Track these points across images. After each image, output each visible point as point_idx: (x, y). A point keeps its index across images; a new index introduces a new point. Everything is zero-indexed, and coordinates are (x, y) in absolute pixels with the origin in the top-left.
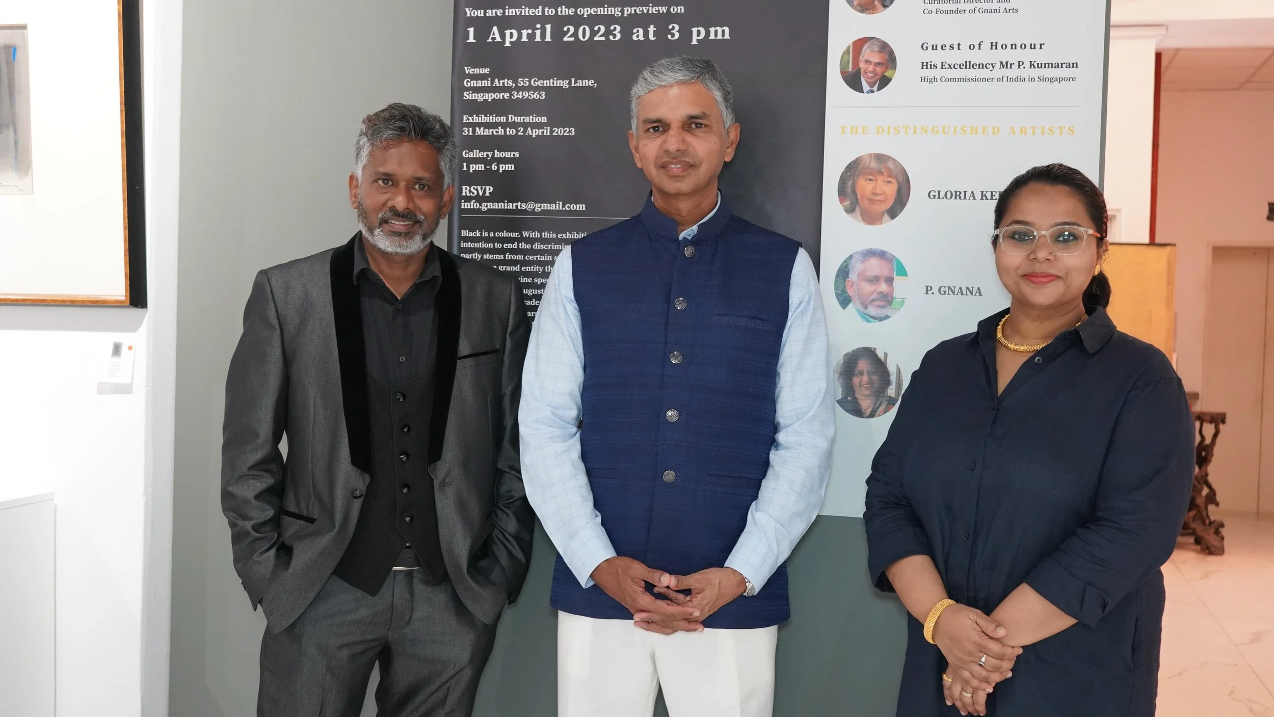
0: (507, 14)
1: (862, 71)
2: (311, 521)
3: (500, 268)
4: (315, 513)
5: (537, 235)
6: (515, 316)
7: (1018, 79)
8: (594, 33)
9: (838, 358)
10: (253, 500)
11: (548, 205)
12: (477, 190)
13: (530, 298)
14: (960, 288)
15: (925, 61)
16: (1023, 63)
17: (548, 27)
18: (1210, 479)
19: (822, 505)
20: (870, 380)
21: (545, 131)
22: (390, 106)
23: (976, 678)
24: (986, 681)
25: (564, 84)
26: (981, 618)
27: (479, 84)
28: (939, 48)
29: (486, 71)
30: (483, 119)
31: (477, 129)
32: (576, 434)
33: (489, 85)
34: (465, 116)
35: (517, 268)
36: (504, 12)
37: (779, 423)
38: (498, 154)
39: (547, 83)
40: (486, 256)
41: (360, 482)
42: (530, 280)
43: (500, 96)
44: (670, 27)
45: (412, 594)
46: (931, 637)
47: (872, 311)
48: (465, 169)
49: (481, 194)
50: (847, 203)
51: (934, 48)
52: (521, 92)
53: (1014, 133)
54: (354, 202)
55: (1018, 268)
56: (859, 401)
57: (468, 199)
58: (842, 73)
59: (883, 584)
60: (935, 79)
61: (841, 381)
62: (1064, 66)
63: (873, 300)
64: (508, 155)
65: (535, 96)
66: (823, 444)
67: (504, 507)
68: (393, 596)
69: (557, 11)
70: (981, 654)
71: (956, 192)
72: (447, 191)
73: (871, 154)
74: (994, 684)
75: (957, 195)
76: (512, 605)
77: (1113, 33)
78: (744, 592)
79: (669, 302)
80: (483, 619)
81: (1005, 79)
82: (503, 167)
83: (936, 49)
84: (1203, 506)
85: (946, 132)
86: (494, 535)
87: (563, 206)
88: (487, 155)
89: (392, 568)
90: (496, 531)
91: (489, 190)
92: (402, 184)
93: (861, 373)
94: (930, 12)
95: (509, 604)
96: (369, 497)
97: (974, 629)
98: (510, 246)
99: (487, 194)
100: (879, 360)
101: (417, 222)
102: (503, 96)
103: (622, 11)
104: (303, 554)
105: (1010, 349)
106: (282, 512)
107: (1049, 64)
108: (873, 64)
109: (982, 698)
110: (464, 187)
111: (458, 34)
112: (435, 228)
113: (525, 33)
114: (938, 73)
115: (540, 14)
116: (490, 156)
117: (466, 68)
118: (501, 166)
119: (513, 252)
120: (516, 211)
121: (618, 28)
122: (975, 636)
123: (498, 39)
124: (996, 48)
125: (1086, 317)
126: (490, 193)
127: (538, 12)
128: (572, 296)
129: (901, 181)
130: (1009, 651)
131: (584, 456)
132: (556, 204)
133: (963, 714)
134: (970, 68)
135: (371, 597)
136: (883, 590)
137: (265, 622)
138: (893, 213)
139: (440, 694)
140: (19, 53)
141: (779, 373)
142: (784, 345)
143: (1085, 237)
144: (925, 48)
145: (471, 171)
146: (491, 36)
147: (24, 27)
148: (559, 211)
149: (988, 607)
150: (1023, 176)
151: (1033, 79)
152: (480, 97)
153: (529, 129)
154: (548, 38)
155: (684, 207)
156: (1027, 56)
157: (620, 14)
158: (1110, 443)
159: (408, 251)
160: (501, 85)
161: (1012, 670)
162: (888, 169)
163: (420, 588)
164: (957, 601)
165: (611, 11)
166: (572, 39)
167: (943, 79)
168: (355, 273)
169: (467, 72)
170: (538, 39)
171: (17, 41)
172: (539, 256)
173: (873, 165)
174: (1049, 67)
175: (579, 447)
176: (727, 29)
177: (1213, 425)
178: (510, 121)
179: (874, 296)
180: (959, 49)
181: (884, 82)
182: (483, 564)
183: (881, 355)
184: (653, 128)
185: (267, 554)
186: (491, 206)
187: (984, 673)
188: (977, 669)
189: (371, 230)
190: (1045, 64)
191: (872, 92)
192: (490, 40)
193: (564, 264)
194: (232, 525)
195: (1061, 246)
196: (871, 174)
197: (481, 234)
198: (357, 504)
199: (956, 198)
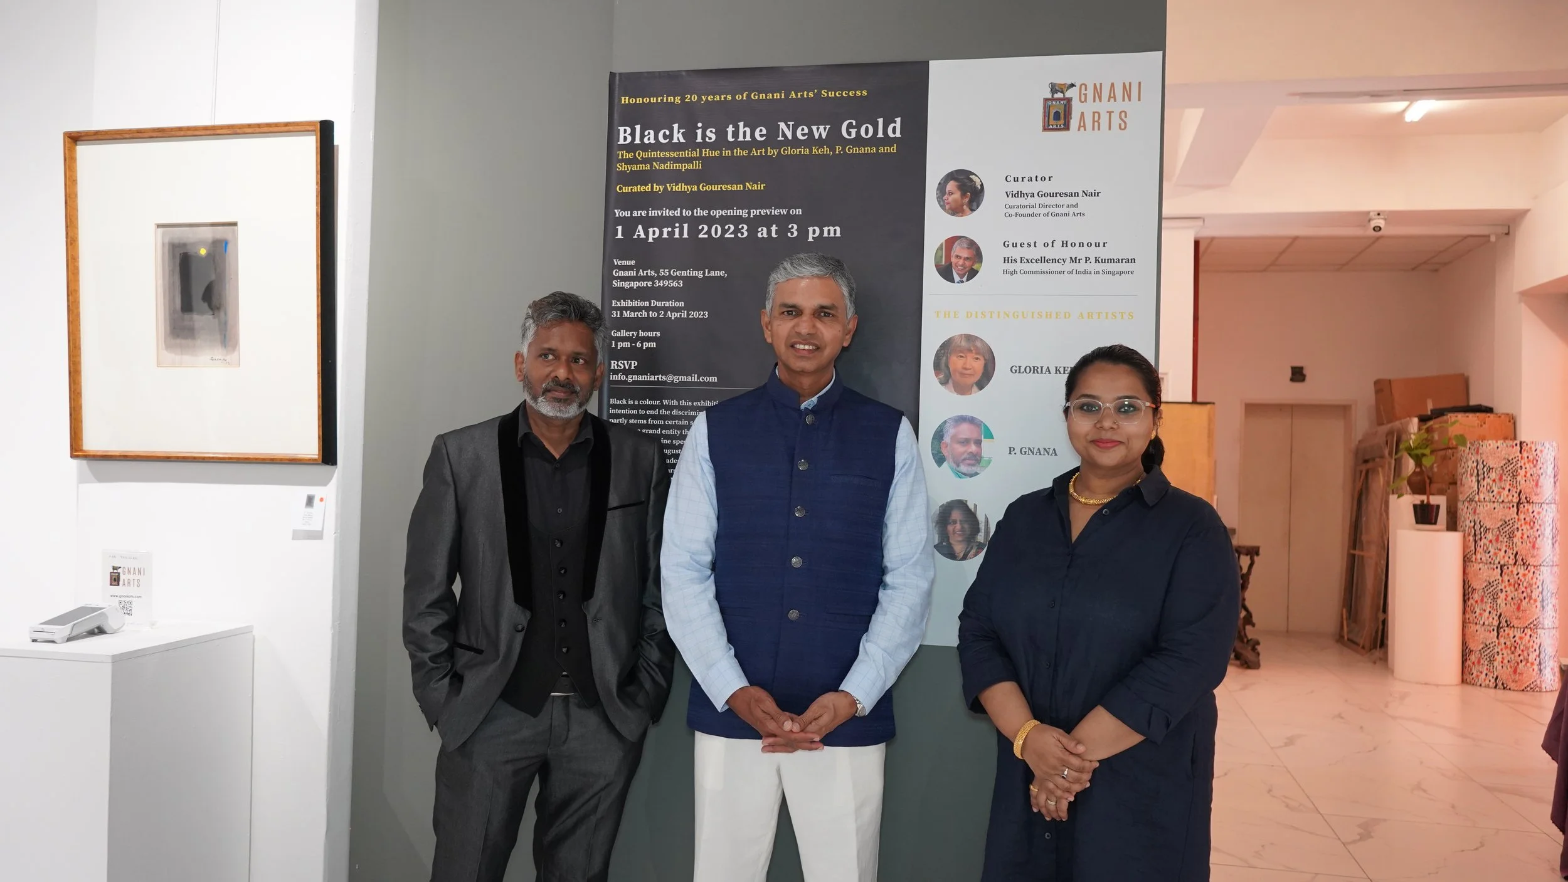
0: (650, 215)
1: (953, 265)
2: (480, 652)
3: (643, 431)
4: (483, 644)
5: (676, 403)
6: (657, 472)
7: (1085, 272)
8: (724, 231)
9: (935, 509)
10: (430, 634)
11: (685, 377)
12: (624, 364)
13: (670, 457)
14: (1039, 449)
15: (1006, 256)
16: (1089, 259)
17: (686, 226)
18: (1247, 603)
19: (923, 636)
20: (962, 528)
21: (683, 314)
22: (553, 294)
23: (1060, 789)
24: (1068, 791)
25: (700, 274)
26: (1063, 736)
27: (626, 274)
28: (1018, 245)
29: (632, 263)
30: (629, 303)
31: (624, 312)
32: (711, 575)
33: (635, 275)
34: (613, 301)
35: (658, 432)
36: (648, 213)
37: (886, 567)
38: (641, 334)
39: (684, 273)
40: (632, 421)
41: (522, 618)
42: (669, 442)
43: (644, 284)
44: (790, 226)
45: (568, 715)
46: (1020, 753)
47: (963, 468)
48: (613, 346)
49: (627, 368)
50: (941, 376)
51: (1015, 245)
52: (662, 281)
53: (1083, 318)
54: (519, 376)
55: (1087, 435)
56: (953, 546)
57: (616, 372)
58: (937, 266)
59: (977, 707)
60: (1016, 272)
61: (937, 529)
62: (1124, 261)
63: (964, 459)
64: (650, 334)
65: (674, 284)
66: (925, 585)
67: (649, 639)
68: (551, 719)
69: (693, 213)
70: (1064, 768)
71: (1034, 367)
72: (599, 368)
73: (962, 335)
74: (1074, 794)
75: (1035, 370)
76: (656, 724)
77: (1164, 223)
78: (856, 713)
79: (792, 463)
80: (631, 739)
81: (1074, 272)
82: (646, 345)
83: (1016, 246)
84: (1242, 628)
85: (1025, 316)
86: (640, 665)
87: (698, 378)
88: (633, 334)
89: (550, 693)
90: (641, 660)
91: (634, 364)
92: (564, 358)
93: (955, 522)
94: (1010, 215)
95: (653, 723)
96: (530, 632)
97: (1058, 746)
98: (652, 412)
99: (633, 368)
100: (970, 510)
101: (574, 392)
102: (647, 284)
103: (749, 213)
104: (473, 682)
105: (1080, 502)
106: (455, 645)
107: (1111, 260)
108: (963, 259)
109: (1064, 806)
110: (612, 362)
111: (609, 232)
112: (590, 397)
113: (665, 230)
114: (1018, 266)
115: (679, 215)
116: (635, 335)
117: (615, 260)
118: (644, 344)
119: (654, 417)
120: (658, 382)
121: (746, 227)
122: (1059, 752)
123: (643, 236)
124: (1067, 246)
125: (1145, 474)
126: (634, 367)
127: (677, 213)
128: (708, 457)
129: (987, 358)
130: (1087, 764)
131: (718, 597)
132: (692, 376)
133: (1048, 819)
134: (1044, 262)
135: (532, 719)
136: (976, 712)
137: (440, 741)
138: (981, 385)
139: (593, 802)
140: (230, 247)
141: (886, 524)
142: (891, 499)
143: (1144, 408)
144: (1006, 246)
145: (619, 348)
146: (637, 233)
147: (235, 224)
148: (694, 382)
149: (1068, 725)
150: (1089, 355)
151: (1098, 272)
152: (626, 285)
153: (669, 312)
154: (685, 236)
155: (806, 382)
156: (1093, 252)
157: (747, 215)
158: (1169, 584)
159: (566, 416)
160: (645, 275)
161: (1090, 781)
162: (977, 348)
163: (574, 710)
164: (1042, 722)
165: (739, 212)
166: (706, 236)
167: (1022, 272)
168: (520, 436)
169: (616, 264)
170: (677, 236)
171: (229, 237)
172: (677, 421)
173: (963, 344)
174: (1111, 262)
175: (713, 588)
176: (838, 229)
177: (1249, 557)
178: (652, 305)
179: (965, 456)
180: (1035, 246)
181: (972, 273)
182: (631, 689)
183: (971, 507)
184: (788, 312)
185: (442, 682)
186: (635, 377)
187: (1067, 785)
188: (1060, 781)
189: (535, 398)
190: (1108, 260)
191: (962, 282)
192: (635, 237)
193: (699, 429)
194: (412, 656)
195: (1122, 416)
196: (961, 352)
197: (627, 402)
198: (519, 638)
199: (1034, 372)
